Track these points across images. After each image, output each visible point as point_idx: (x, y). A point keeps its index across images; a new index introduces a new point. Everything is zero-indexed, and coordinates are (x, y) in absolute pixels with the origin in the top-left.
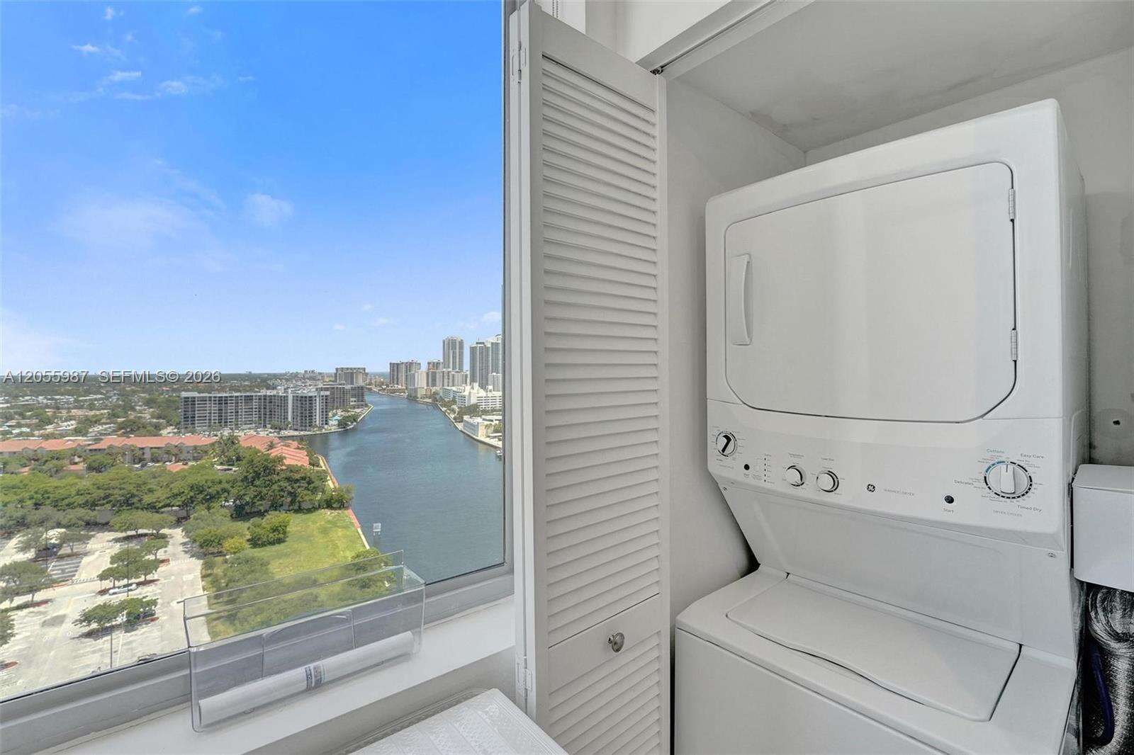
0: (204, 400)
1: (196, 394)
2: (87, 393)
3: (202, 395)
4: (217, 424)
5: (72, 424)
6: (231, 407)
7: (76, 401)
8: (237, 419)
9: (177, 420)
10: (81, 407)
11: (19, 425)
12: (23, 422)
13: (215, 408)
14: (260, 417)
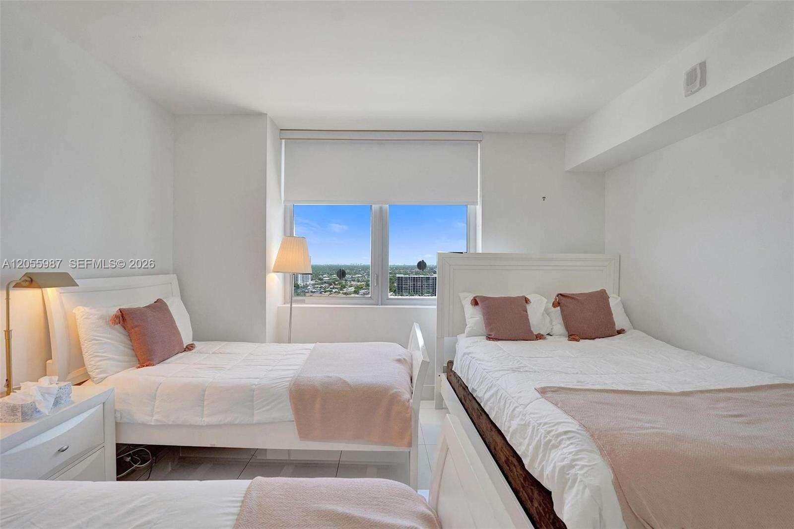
0: (406, 278)
1: (402, 276)
2: (355, 274)
3: (406, 276)
4: (413, 293)
5: (352, 289)
6: (419, 283)
7: (352, 277)
8: (422, 290)
9: (394, 289)
10: (354, 281)
11: (334, 288)
12: (335, 286)
13: (411, 283)
14: (433, 290)
